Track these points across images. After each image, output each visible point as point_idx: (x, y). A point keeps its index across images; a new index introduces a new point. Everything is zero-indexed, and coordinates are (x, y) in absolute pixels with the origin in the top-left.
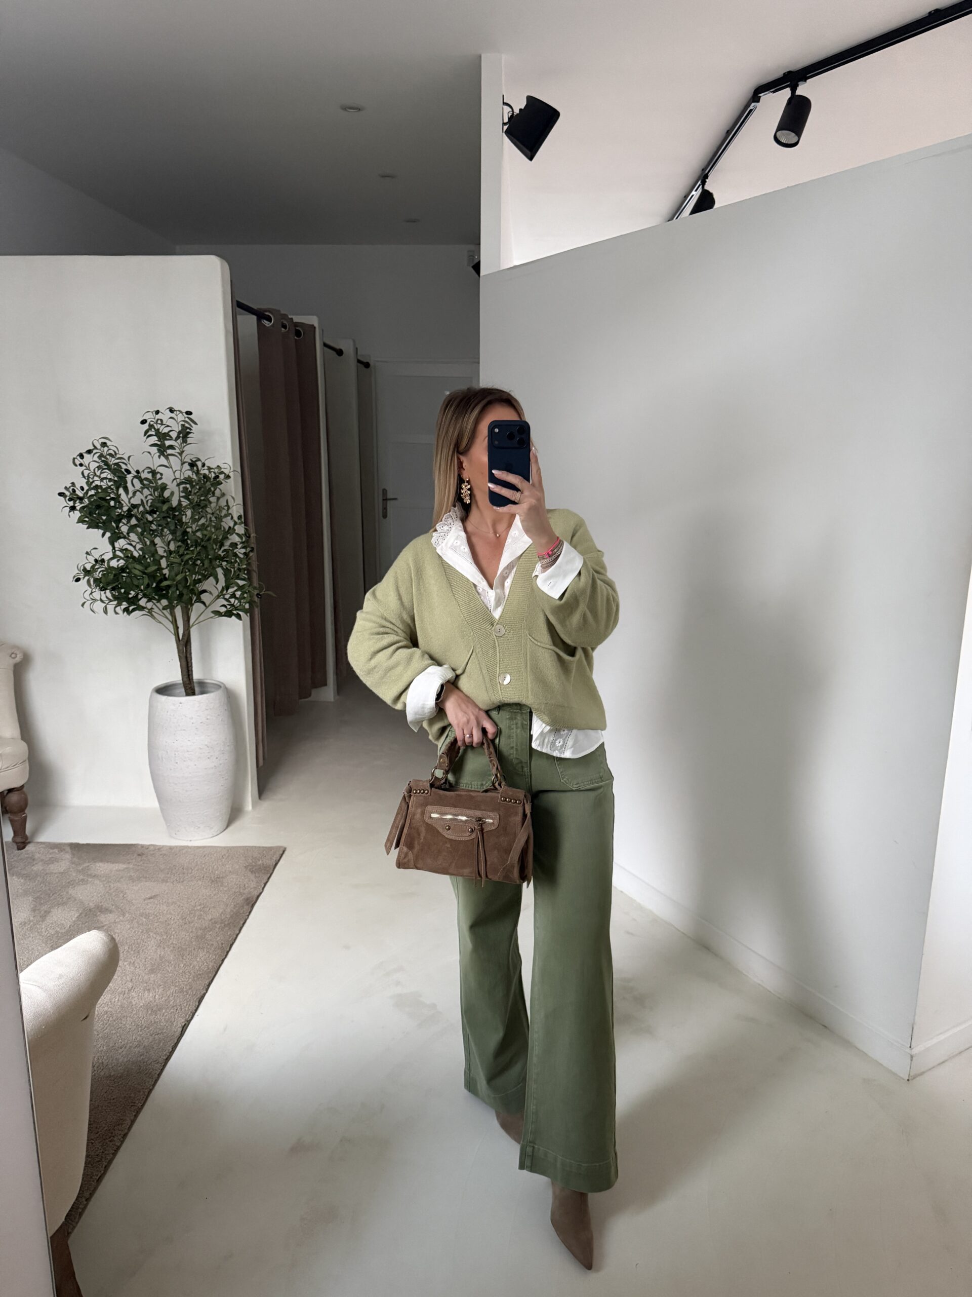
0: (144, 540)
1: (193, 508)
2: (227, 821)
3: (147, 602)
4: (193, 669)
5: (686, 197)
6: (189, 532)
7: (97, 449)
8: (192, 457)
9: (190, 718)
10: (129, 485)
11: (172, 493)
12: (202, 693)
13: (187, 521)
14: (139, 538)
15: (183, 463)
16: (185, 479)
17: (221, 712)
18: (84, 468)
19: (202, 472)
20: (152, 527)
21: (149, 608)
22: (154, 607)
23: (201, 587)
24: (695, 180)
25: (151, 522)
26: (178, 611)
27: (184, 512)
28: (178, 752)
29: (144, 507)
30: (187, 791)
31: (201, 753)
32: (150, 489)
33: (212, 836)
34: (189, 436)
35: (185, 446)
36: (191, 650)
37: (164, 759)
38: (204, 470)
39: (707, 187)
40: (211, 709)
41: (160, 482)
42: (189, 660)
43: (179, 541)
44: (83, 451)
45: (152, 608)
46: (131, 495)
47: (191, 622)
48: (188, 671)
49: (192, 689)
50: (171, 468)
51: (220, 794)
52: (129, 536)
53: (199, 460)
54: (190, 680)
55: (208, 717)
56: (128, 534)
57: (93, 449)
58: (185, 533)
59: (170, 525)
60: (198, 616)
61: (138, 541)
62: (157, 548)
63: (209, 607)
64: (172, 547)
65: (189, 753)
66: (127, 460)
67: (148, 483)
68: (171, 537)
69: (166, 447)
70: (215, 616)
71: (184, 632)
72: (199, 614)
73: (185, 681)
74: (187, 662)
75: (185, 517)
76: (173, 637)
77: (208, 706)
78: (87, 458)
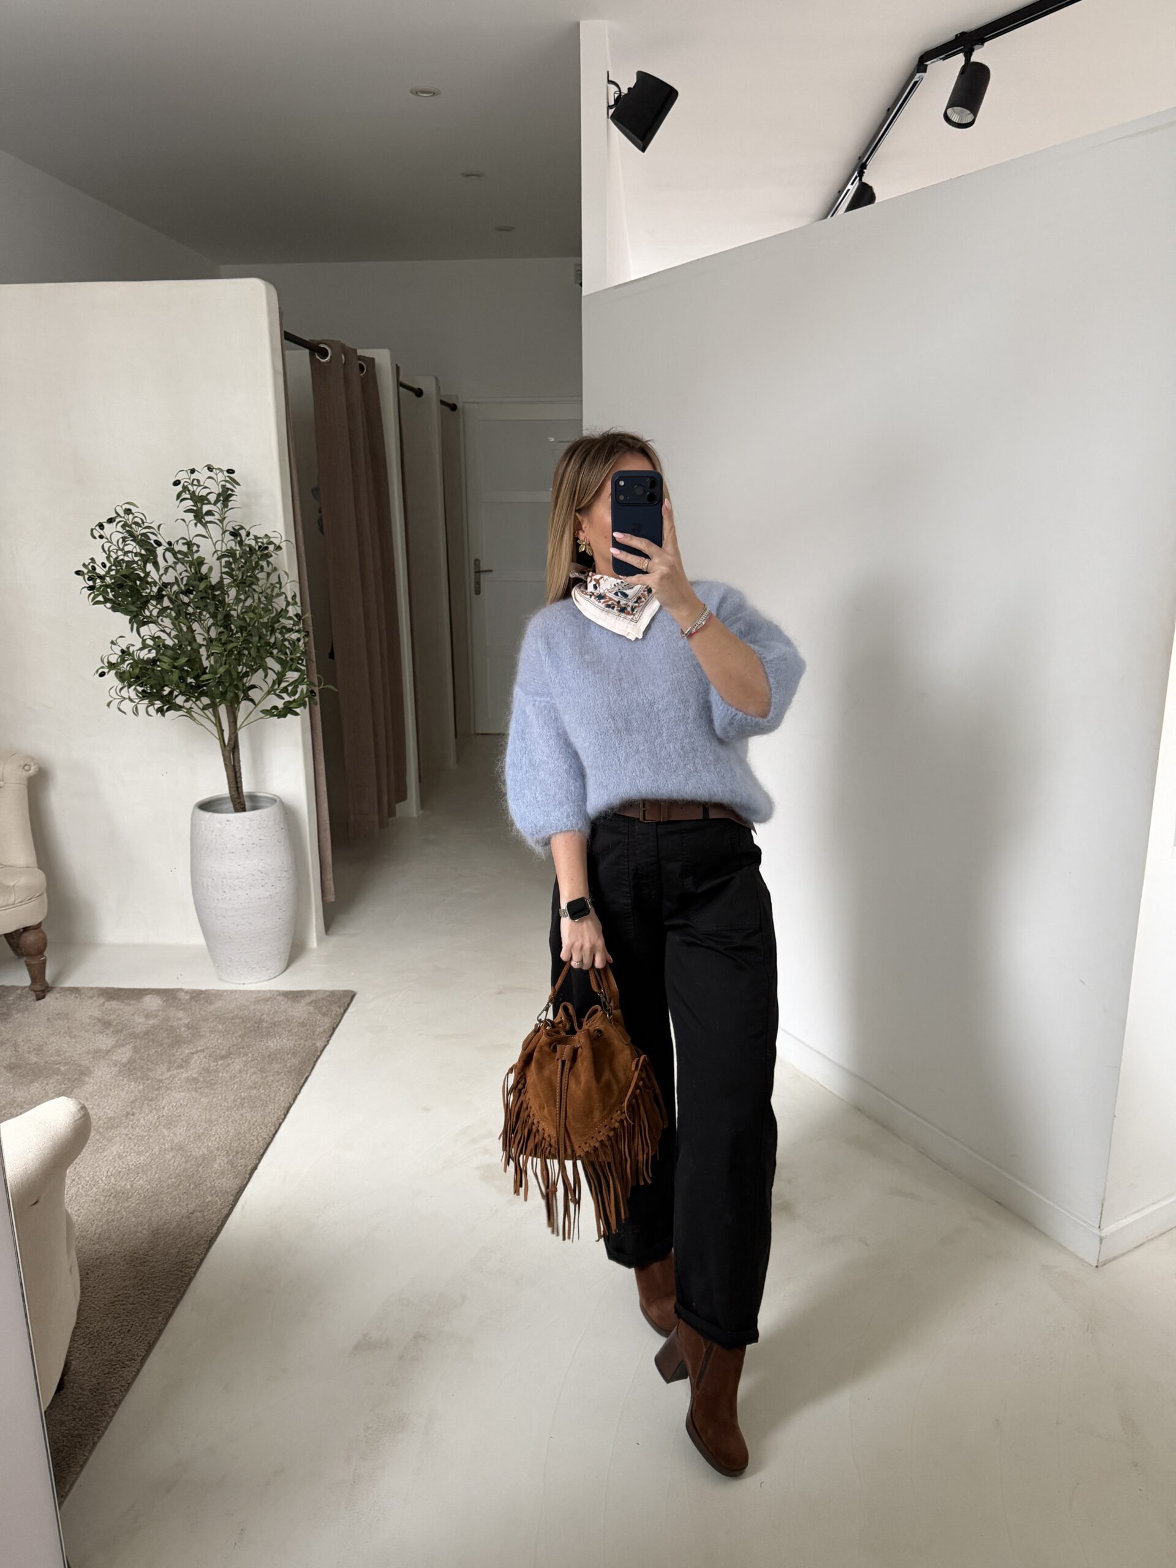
0: (180, 626)
1: (238, 586)
2: (287, 961)
3: (186, 701)
4: (244, 780)
5: (840, 192)
6: (232, 616)
8: (233, 524)
9: (240, 839)
10: (160, 559)
11: (211, 569)
12: (254, 808)
13: (231, 602)
14: (173, 624)
15: (224, 533)
16: (227, 550)
17: (276, 831)
18: (104, 540)
19: (247, 542)
20: (188, 610)
21: (188, 707)
22: (194, 706)
23: (249, 682)
24: (851, 170)
25: (188, 604)
26: (222, 710)
27: (227, 591)
28: (226, 878)
29: (179, 586)
30: (237, 925)
31: (254, 881)
32: (185, 564)
33: (268, 978)
34: (231, 499)
35: (227, 511)
36: (239, 757)
37: (209, 888)
38: (249, 540)
39: (864, 180)
40: (264, 828)
41: (196, 556)
42: (237, 770)
43: (221, 626)
44: (104, 520)
45: (191, 708)
46: (162, 571)
47: (239, 724)
48: (237, 782)
49: (242, 805)
50: (211, 538)
51: (277, 930)
52: (159, 620)
53: (242, 528)
54: (239, 793)
55: (261, 838)
56: (159, 617)
57: (115, 518)
58: (228, 616)
59: (209, 607)
60: (246, 716)
61: (172, 627)
62: (196, 636)
63: (259, 706)
64: (213, 633)
65: (241, 880)
66: (157, 529)
67: (182, 557)
68: (211, 621)
69: (204, 511)
70: (267, 715)
71: (230, 736)
72: (248, 714)
73: (233, 795)
74: (235, 773)
75: (228, 597)
76: (218, 742)
77: (260, 824)
78: (109, 529)
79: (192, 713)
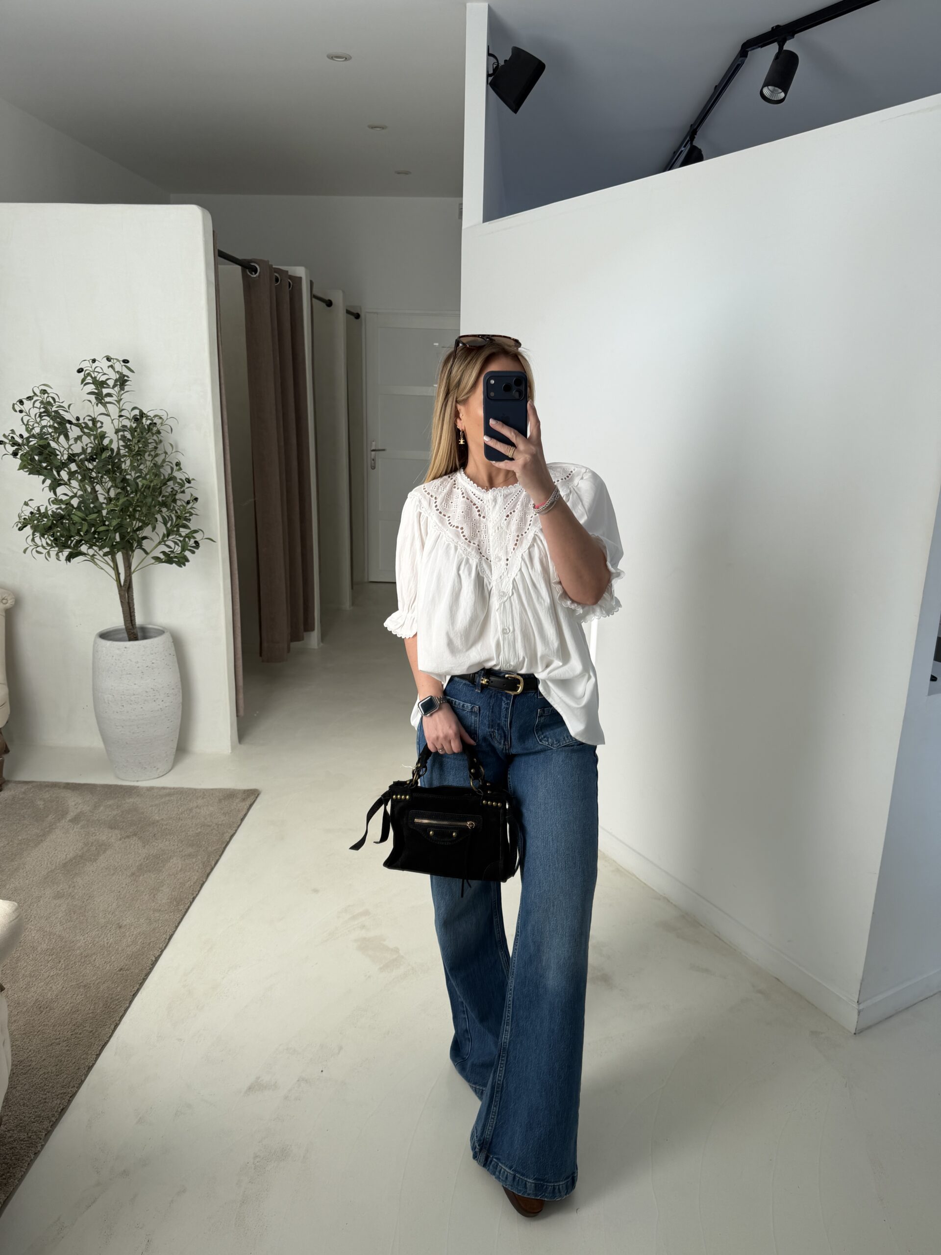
0: (85, 487)
1: (133, 457)
2: (173, 763)
3: (88, 549)
4: (137, 614)
6: (129, 479)
7: (37, 396)
9: (135, 663)
11: (111, 441)
13: (127, 468)
14: (80, 486)
15: (121, 411)
16: (123, 426)
17: (166, 656)
18: (24, 414)
20: (91, 474)
21: (91, 554)
22: (95, 553)
23: (141, 534)
24: (683, 136)
25: (92, 470)
26: (119, 556)
27: (124, 460)
28: (123, 695)
29: (85, 454)
32: (90, 437)
33: (157, 776)
34: (128, 384)
35: (123, 394)
36: (133, 596)
37: (109, 703)
40: (156, 653)
41: (99, 430)
42: (131, 606)
43: (119, 488)
44: (23, 397)
45: (94, 555)
46: (72, 441)
47: (133, 568)
48: (131, 616)
49: (135, 635)
50: (110, 416)
51: (165, 737)
52: (70, 483)
54: (132, 625)
55: (153, 662)
56: (69, 480)
57: (33, 396)
58: (124, 480)
59: (109, 472)
60: (138, 564)
61: (79, 488)
62: (99, 495)
63: (150, 554)
64: (112, 494)
65: (137, 696)
66: (66, 407)
67: (88, 431)
68: (110, 484)
69: (104, 395)
70: (155, 562)
71: (125, 578)
72: (140, 562)
73: (128, 627)
74: (130, 608)
75: (125, 464)
76: (115, 584)
77: (152, 650)
78: (28, 405)
79: (95, 559)
